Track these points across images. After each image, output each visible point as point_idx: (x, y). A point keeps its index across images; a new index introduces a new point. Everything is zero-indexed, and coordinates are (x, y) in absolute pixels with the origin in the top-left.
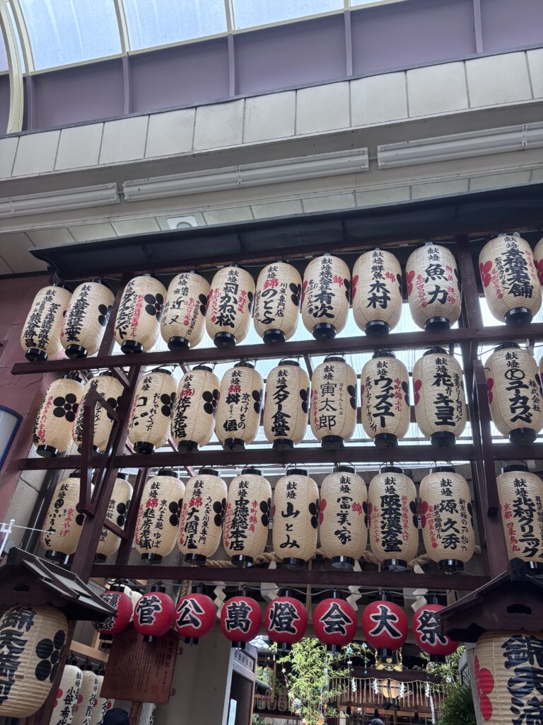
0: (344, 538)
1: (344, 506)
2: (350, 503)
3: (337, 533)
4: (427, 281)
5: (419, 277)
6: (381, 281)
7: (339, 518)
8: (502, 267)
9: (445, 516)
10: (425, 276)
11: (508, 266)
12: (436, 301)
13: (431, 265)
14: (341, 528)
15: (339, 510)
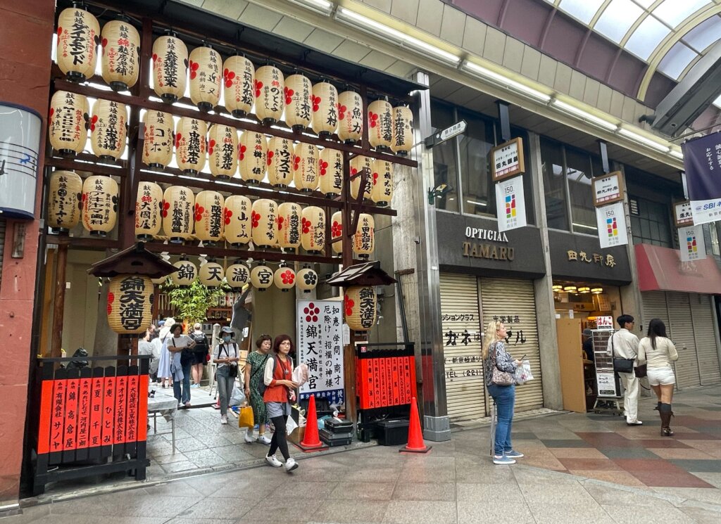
0: (271, 236)
1: (271, 220)
2: (274, 218)
3: (268, 234)
4: (353, 117)
5: (349, 113)
6: (334, 109)
7: (269, 226)
8: (382, 121)
9: (319, 230)
10: (352, 114)
11: (385, 122)
12: (356, 132)
13: (356, 109)
14: (270, 232)
15: (269, 222)
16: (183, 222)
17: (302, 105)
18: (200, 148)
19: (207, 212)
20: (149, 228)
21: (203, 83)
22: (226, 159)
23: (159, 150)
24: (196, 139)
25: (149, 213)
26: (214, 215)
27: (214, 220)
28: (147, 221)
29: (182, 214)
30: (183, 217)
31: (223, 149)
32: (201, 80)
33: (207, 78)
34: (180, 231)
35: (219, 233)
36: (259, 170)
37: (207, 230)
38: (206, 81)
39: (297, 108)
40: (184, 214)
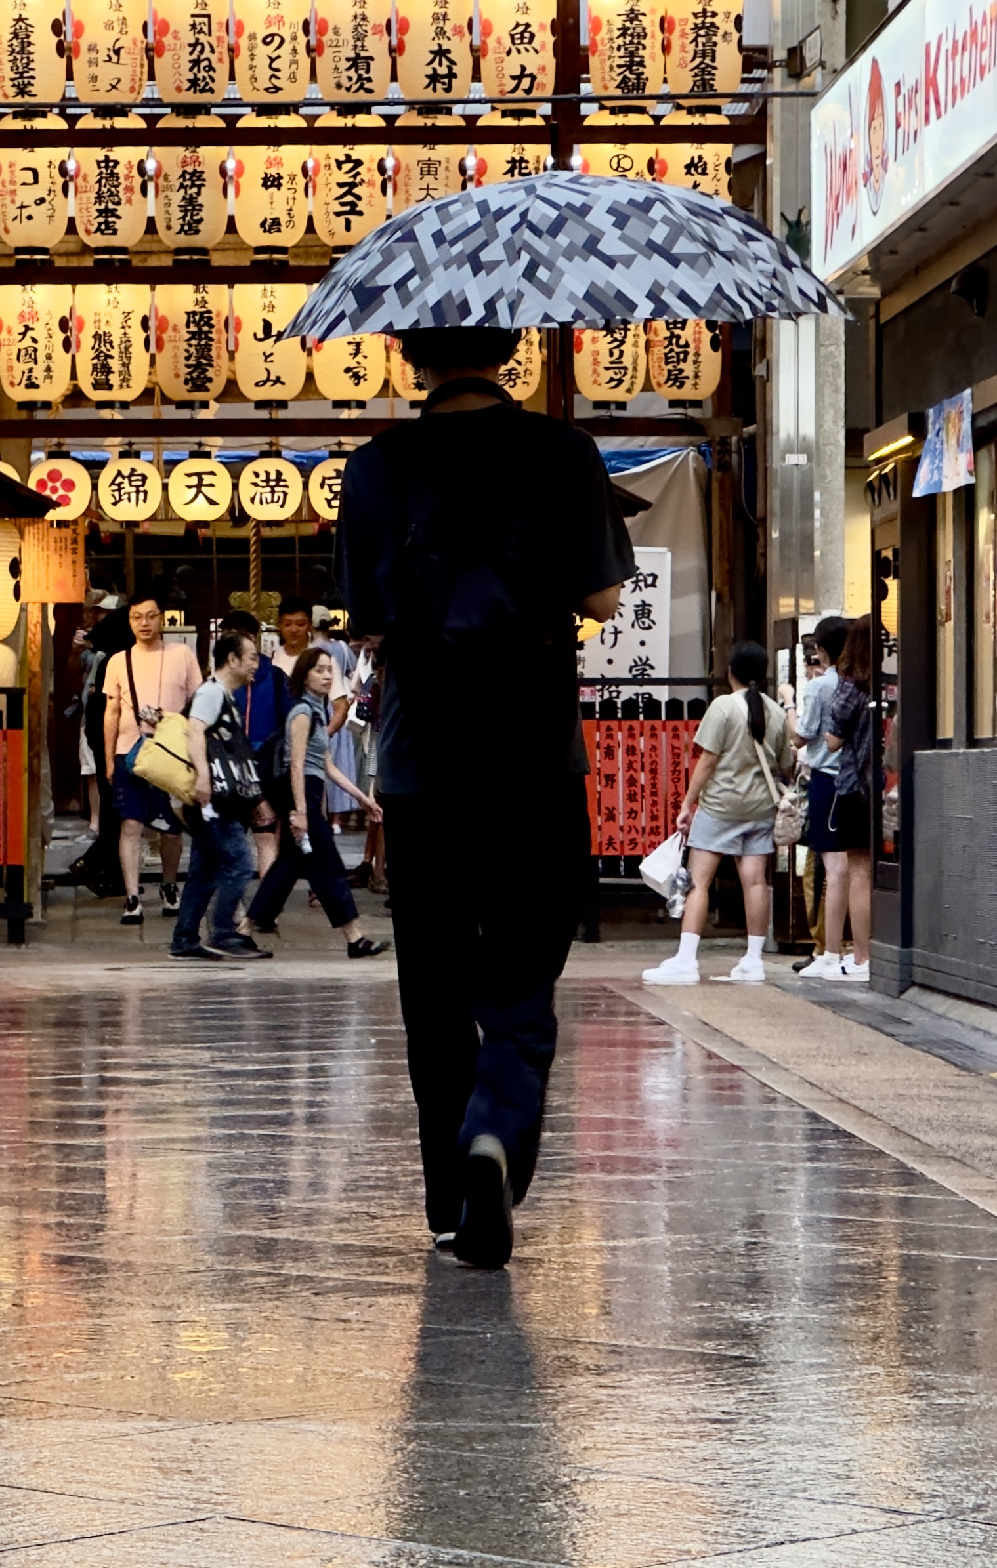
3: (347, 370)
4: (509, 53)
5: (499, 41)
6: (445, 43)
7: (352, 348)
8: (612, 42)
10: (507, 46)
11: (620, 41)
12: (519, 91)
13: (518, 25)
14: (352, 363)
16: (115, 364)
17: (348, 59)
18: (121, 195)
19: (175, 329)
20: (37, 387)
21: (94, 70)
22: (186, 211)
23: (30, 217)
24: (112, 174)
25: (35, 350)
26: (194, 335)
27: (192, 350)
28: (31, 370)
29: (111, 343)
30: (115, 352)
31: (178, 185)
32: (90, 62)
33: (103, 56)
34: (110, 387)
35: (210, 380)
36: (276, 222)
37: (177, 376)
38: (100, 62)
39: (336, 68)
40: (115, 344)
